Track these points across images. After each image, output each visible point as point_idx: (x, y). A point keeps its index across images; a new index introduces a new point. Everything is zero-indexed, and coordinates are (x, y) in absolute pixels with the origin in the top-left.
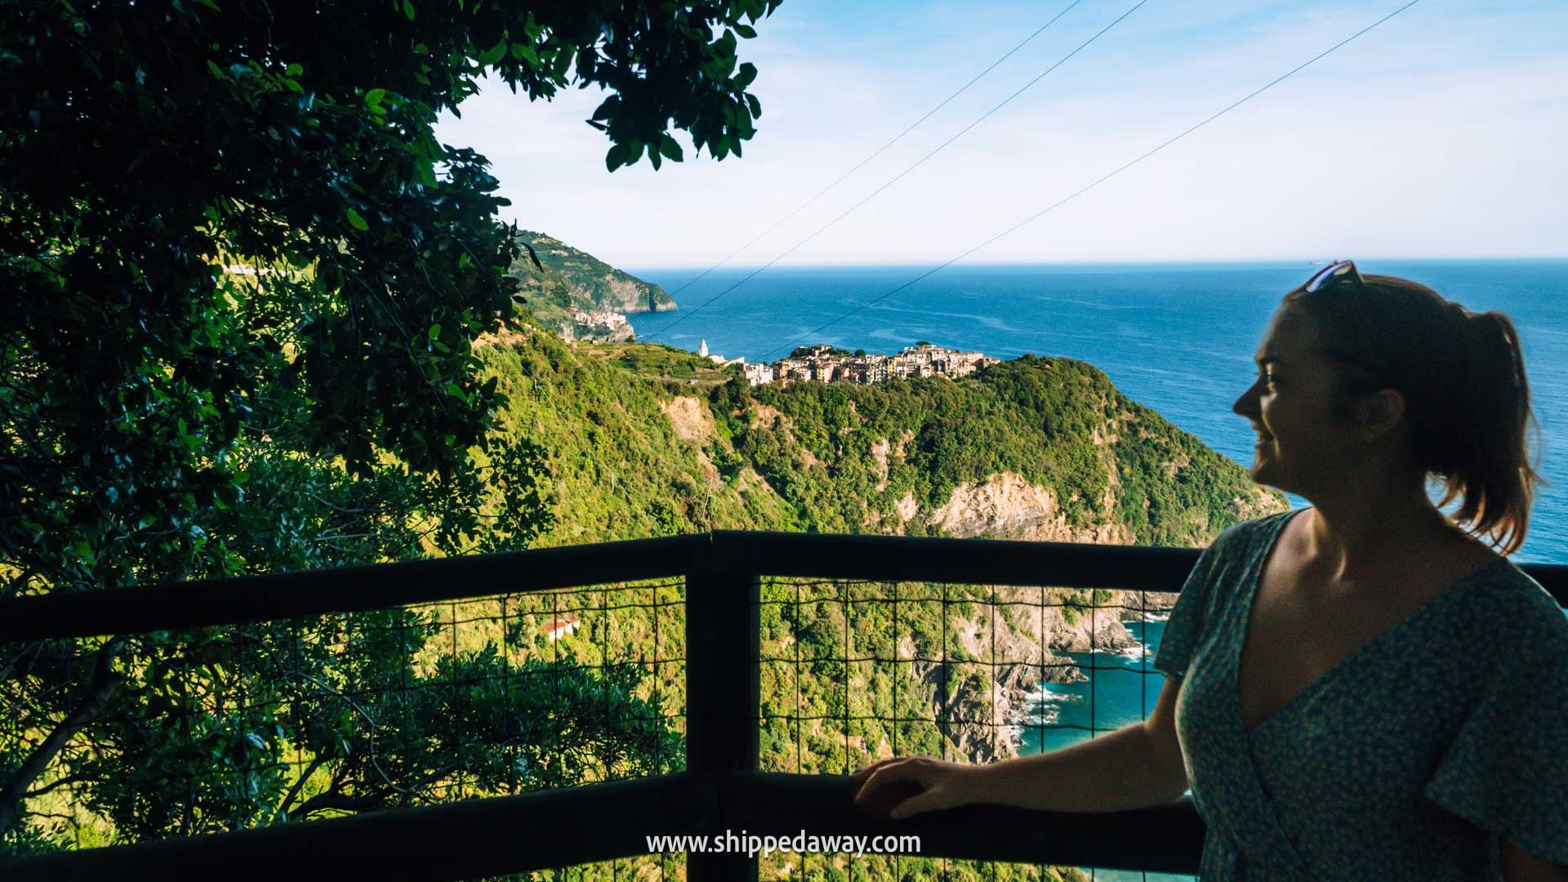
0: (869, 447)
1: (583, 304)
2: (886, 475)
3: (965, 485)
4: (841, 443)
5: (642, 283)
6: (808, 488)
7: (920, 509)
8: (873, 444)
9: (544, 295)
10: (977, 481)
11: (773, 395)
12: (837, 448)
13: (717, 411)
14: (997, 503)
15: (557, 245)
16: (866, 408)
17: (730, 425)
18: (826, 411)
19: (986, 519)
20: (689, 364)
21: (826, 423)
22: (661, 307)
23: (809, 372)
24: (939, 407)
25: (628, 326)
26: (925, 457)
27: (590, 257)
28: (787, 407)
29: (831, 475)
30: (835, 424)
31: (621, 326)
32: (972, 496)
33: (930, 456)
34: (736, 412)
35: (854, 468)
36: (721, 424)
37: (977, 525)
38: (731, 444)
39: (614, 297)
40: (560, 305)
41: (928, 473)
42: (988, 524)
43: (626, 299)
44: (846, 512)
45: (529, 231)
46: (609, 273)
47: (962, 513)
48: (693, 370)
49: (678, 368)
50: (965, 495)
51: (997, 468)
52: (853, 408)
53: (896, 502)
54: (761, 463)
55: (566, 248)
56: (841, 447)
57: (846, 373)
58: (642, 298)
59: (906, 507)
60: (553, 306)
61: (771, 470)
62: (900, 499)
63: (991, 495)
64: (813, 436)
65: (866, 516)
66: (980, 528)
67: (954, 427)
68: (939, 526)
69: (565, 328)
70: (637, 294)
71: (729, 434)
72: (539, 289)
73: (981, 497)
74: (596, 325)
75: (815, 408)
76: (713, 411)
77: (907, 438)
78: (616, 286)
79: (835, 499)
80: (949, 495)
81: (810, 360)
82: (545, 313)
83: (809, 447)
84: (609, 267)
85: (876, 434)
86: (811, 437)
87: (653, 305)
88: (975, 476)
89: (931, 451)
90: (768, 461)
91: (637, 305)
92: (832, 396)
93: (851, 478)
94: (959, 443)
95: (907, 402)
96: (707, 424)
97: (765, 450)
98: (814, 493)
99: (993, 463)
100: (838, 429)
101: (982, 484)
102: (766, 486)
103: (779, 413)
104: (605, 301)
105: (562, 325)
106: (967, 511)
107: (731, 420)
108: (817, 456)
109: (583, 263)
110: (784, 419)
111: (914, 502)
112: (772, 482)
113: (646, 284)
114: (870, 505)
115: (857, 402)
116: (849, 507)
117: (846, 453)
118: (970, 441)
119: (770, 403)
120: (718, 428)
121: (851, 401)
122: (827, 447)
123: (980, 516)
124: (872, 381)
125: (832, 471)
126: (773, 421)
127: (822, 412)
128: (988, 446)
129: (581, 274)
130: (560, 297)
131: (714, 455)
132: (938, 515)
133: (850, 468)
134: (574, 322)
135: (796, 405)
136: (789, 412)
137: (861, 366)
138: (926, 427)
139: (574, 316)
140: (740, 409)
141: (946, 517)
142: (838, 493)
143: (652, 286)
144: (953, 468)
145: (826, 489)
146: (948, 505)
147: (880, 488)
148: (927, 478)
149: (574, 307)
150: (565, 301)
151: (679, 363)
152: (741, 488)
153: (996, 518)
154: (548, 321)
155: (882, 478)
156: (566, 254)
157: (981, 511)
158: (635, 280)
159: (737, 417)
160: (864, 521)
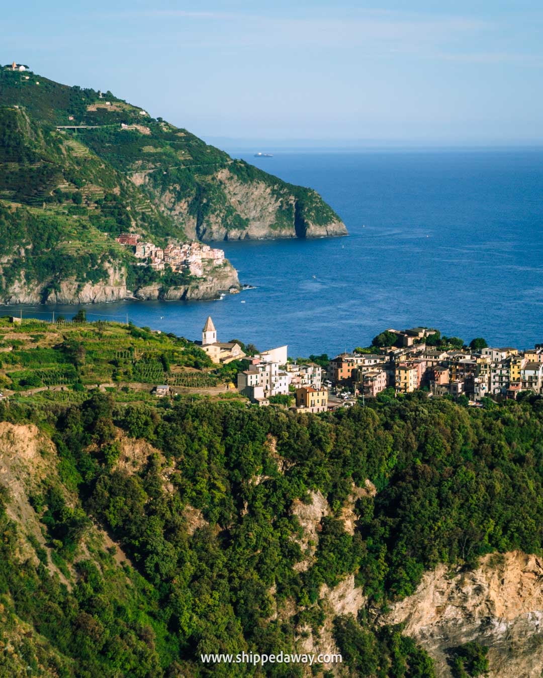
0: (289, 505)
1: (157, 225)
2: (314, 549)
3: (441, 570)
4: (247, 498)
5: (283, 185)
6: (181, 562)
7: (369, 601)
8: (297, 500)
9: (84, 212)
10: (462, 562)
11: (146, 423)
12: (240, 506)
13: (62, 443)
14: (493, 595)
15: (131, 115)
16: (290, 446)
17: (79, 467)
18: (228, 450)
19: (479, 622)
20: (162, 359)
21: (227, 465)
22: (314, 230)
23: (384, 375)
24: (422, 448)
25: (228, 269)
26: (384, 524)
27: (190, 137)
28: (166, 442)
29: (225, 546)
30: (241, 470)
31: (214, 270)
32: (453, 585)
33: (390, 521)
34: (93, 447)
35: (258, 536)
36: (67, 463)
37: (464, 630)
38: (76, 493)
39: (230, 210)
40: (110, 229)
41: (384, 548)
42: (482, 629)
43: (253, 214)
44: (238, 602)
45: (82, 87)
46: (223, 166)
47: (440, 611)
48: (166, 369)
49: (142, 366)
50: (443, 585)
51: (496, 545)
52: (273, 447)
53: (324, 589)
54: (114, 523)
55: (147, 121)
56: (246, 504)
57: (444, 378)
58: (282, 213)
59: (342, 597)
60: (94, 230)
61: (128, 533)
62: (332, 585)
63: (485, 585)
64: (203, 485)
65: (273, 607)
66: (469, 634)
67: (437, 479)
68: (399, 627)
69: (111, 271)
70: (273, 206)
71: (75, 478)
72: (76, 198)
73: (469, 589)
74: (168, 268)
75: (210, 447)
76: (57, 445)
77: (361, 492)
78: (235, 192)
79: (224, 582)
80: (414, 583)
81: (391, 354)
82: (78, 244)
83: (195, 503)
84: (223, 155)
85: (303, 486)
86: (198, 487)
87: (301, 227)
88: (459, 555)
89: (393, 515)
90: (124, 521)
91: (271, 226)
92: (242, 427)
93: (255, 549)
94: (441, 505)
95: (365, 440)
96: (44, 463)
97: (121, 504)
98: (189, 569)
99: (491, 537)
100: (246, 477)
101: (469, 567)
102: (120, 556)
103: (155, 451)
104: (213, 219)
105: (107, 265)
106: (449, 608)
107: (83, 458)
108: (206, 516)
109: (177, 148)
110: (162, 459)
111: (360, 589)
112: (128, 550)
113: (290, 187)
114: (280, 589)
115: (279, 438)
116: (241, 593)
117: (252, 513)
118: (458, 502)
119: (142, 435)
120: (61, 469)
121: (270, 436)
122: (222, 503)
123: (469, 616)
124: (482, 393)
125: (227, 540)
126: (146, 461)
127: (222, 450)
128: (488, 510)
129: (172, 169)
130: (112, 214)
131: (46, 508)
132: (398, 613)
133: (252, 535)
134: (128, 261)
135: (182, 438)
136: (171, 450)
137: (468, 367)
138: (397, 477)
139: (134, 249)
140: (99, 443)
141: (411, 614)
142: (231, 571)
143: (301, 193)
144: (422, 543)
145: (212, 566)
146: (413, 597)
147: (302, 566)
148: (382, 555)
149: (135, 232)
150: (120, 222)
151: (146, 358)
152: (80, 559)
153: (494, 621)
154: (82, 258)
155: (307, 553)
156: (147, 131)
157: (471, 609)
158: (271, 180)
159: (94, 455)
160: (268, 615)
